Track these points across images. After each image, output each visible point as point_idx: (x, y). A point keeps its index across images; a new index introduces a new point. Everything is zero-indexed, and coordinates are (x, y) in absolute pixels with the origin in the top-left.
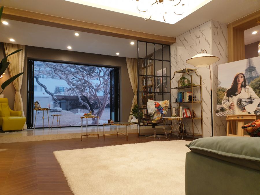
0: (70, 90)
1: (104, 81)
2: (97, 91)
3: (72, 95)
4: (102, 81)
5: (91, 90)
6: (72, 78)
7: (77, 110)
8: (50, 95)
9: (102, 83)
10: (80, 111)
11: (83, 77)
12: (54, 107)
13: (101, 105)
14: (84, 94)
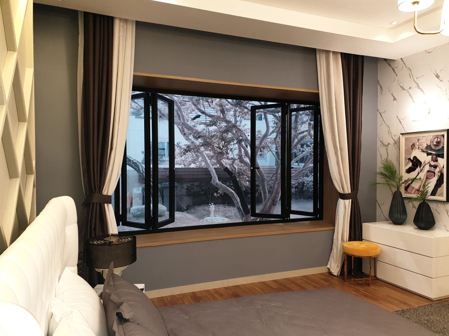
3: (193, 166)
14: (226, 163)
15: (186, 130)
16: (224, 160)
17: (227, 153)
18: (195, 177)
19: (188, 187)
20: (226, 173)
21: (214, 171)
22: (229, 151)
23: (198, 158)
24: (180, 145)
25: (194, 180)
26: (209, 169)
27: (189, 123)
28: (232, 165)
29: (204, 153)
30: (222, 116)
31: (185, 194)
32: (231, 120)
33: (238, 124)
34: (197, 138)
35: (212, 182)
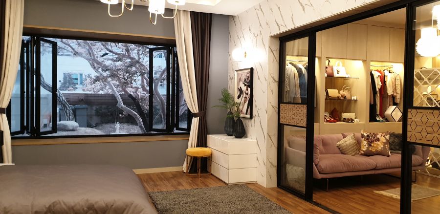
3: (101, 92)
15: (95, 65)
16: (129, 89)
17: (131, 83)
18: (103, 101)
19: (97, 109)
20: (130, 99)
21: (119, 97)
22: (132, 81)
23: (106, 87)
24: (91, 76)
25: (102, 104)
26: (116, 95)
27: (98, 59)
28: (136, 92)
29: (111, 82)
30: (127, 54)
31: (94, 114)
32: (135, 57)
33: (141, 60)
34: (105, 71)
35: (118, 105)
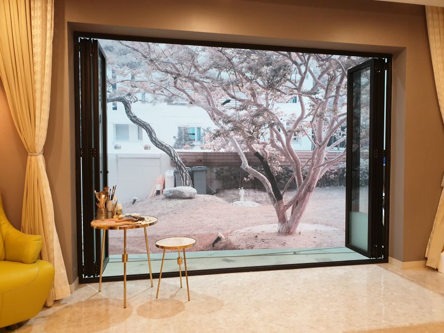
0: (219, 135)
1: (313, 106)
2: (293, 137)
4: (307, 107)
5: (275, 135)
6: (224, 100)
7: (236, 192)
8: (165, 153)
9: (307, 112)
10: (245, 196)
11: (253, 95)
12: (175, 186)
13: (304, 178)
